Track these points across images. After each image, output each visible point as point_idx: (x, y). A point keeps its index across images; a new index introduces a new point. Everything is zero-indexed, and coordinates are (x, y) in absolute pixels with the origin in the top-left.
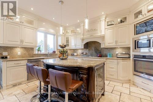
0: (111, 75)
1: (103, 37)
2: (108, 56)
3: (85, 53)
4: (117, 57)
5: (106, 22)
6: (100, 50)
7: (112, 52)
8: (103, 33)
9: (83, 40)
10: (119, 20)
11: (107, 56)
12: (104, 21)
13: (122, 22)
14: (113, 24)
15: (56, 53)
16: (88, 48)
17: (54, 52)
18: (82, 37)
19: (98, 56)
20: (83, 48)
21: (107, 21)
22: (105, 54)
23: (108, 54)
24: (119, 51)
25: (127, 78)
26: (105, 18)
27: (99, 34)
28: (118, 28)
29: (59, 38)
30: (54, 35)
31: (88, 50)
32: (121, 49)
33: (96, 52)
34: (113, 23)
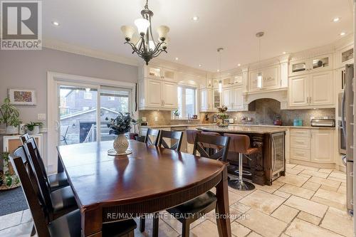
0: (299, 155)
1: (285, 92)
2: (295, 124)
3: (249, 119)
4: (312, 126)
5: (291, 66)
6: (278, 112)
7: (302, 117)
8: (284, 85)
9: (247, 96)
10: (315, 62)
11: (293, 125)
12: (286, 64)
13: (320, 64)
14: (304, 69)
15: (198, 118)
16: (255, 110)
17: (195, 117)
18: (246, 91)
19: (276, 123)
20: (247, 109)
21: (292, 63)
22: (290, 120)
23: (295, 120)
24: (315, 116)
25: (329, 161)
26: (289, 60)
27: (277, 87)
28: (313, 76)
29: (203, 93)
30: (194, 89)
31: (255, 113)
32: (320, 111)
33: (271, 117)
34: (304, 67)
